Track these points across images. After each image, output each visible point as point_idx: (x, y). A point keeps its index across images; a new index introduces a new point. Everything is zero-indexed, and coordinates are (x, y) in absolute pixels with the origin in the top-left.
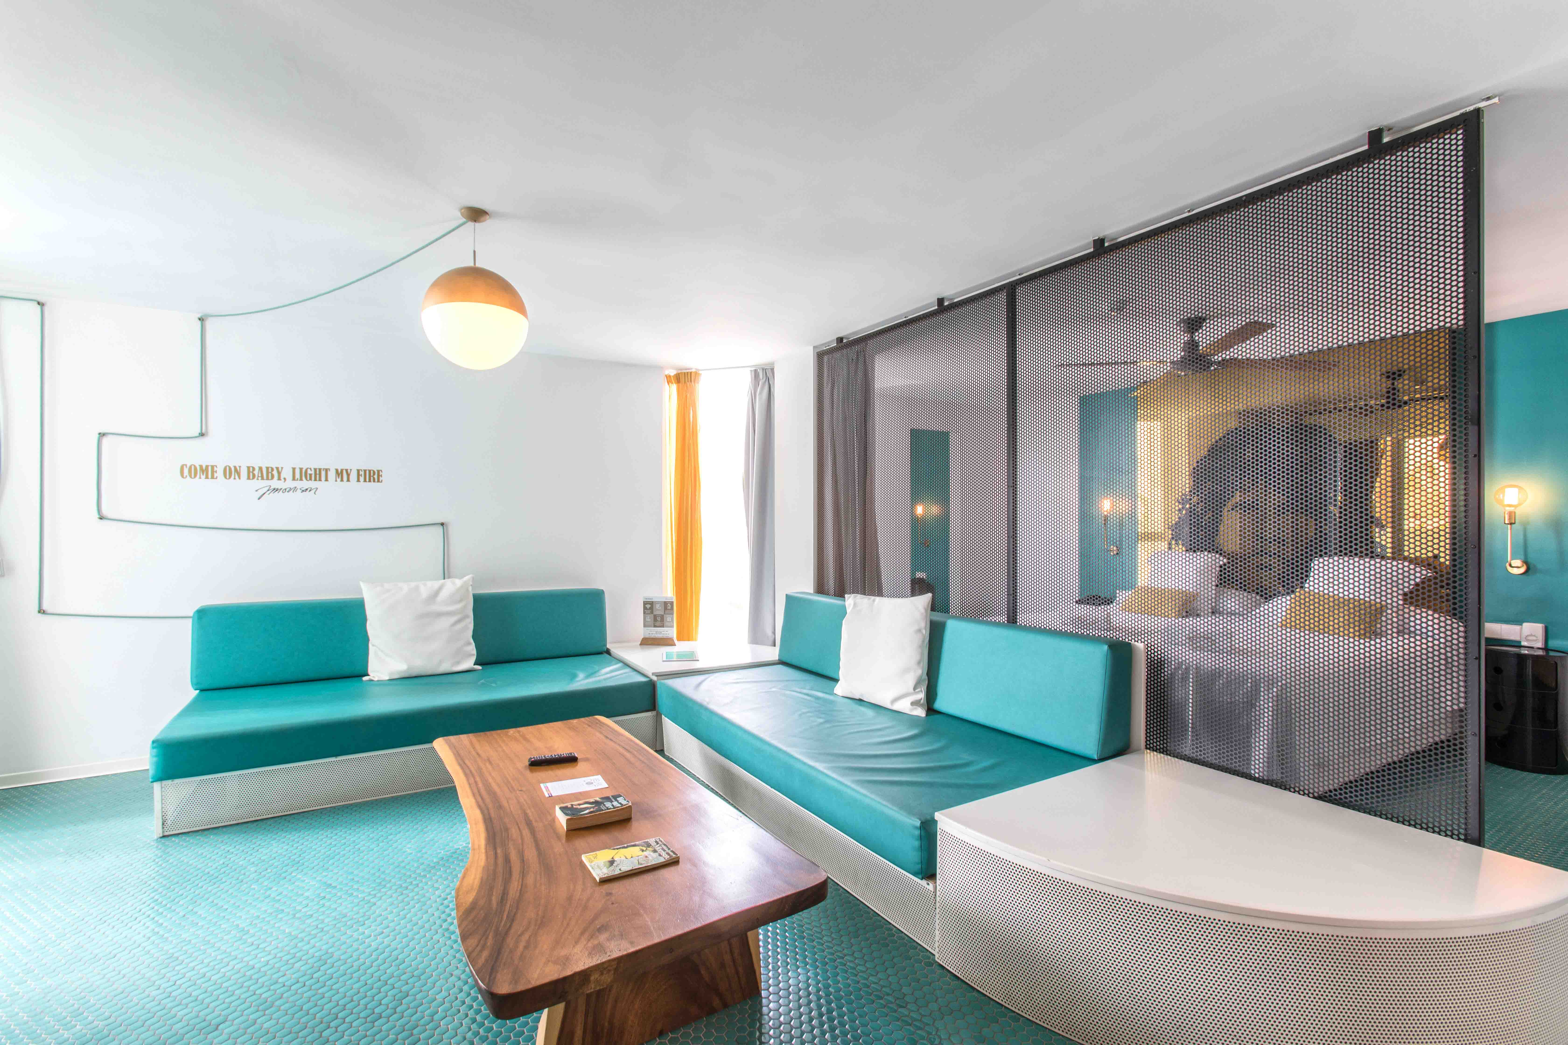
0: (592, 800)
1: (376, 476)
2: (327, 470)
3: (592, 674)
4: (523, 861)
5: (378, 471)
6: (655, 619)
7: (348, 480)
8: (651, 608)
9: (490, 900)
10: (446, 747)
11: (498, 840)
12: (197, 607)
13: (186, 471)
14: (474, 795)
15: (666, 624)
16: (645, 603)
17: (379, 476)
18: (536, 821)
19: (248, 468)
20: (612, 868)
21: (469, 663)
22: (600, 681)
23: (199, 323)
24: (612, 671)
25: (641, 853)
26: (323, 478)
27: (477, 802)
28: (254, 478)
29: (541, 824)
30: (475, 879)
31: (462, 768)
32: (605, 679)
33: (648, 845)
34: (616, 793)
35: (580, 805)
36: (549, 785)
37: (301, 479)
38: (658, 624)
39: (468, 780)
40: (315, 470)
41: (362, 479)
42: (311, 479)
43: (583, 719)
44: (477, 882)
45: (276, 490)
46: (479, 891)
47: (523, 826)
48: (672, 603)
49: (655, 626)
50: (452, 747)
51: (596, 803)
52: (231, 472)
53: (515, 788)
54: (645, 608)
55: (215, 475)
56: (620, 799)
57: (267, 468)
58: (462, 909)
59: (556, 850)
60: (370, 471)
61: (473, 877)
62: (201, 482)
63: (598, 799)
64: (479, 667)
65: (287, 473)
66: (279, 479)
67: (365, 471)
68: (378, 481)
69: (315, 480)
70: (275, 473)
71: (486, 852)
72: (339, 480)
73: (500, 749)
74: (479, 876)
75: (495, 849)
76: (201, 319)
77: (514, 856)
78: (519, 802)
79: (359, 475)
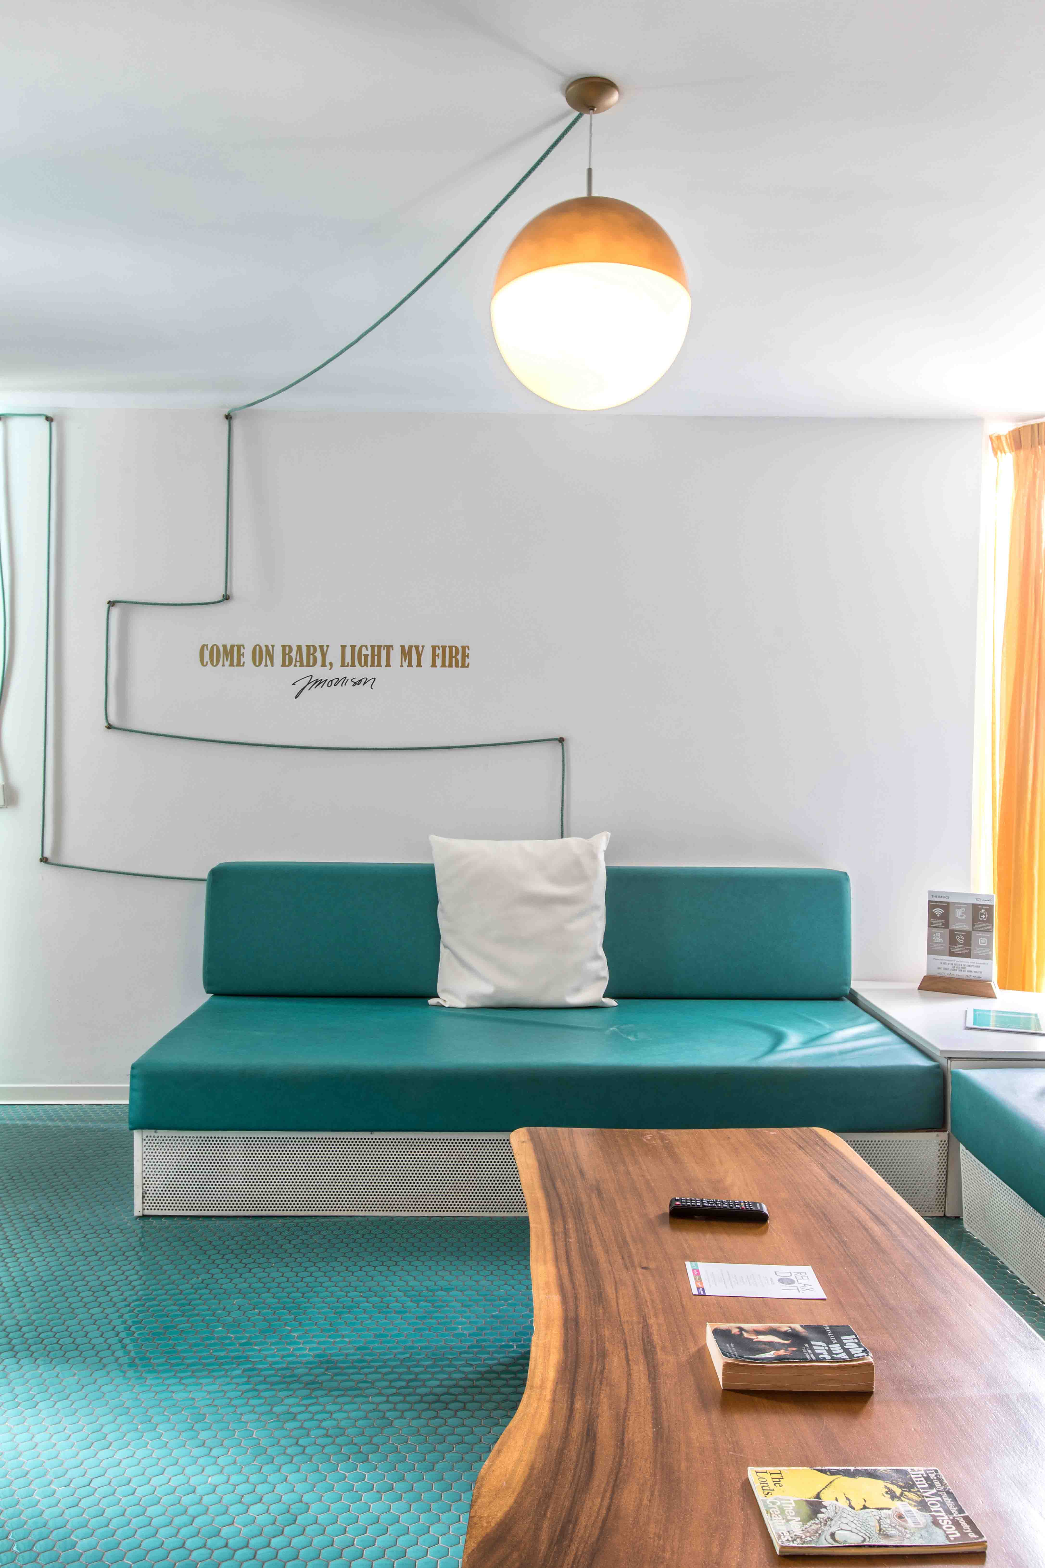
0: (785, 1327)
1: (459, 657)
2: (389, 648)
3: (813, 1040)
4: (621, 1442)
5: (464, 648)
6: (953, 941)
7: (419, 665)
8: (945, 917)
9: (538, 1529)
10: (528, 1147)
11: (581, 1378)
12: (214, 865)
13: (207, 653)
14: (556, 1258)
15: (975, 951)
16: (932, 905)
17: (464, 656)
18: (663, 1348)
19: (284, 647)
20: (812, 1525)
21: (594, 993)
22: (830, 1055)
23: (227, 422)
24: (858, 1037)
25: (886, 1501)
26: (383, 661)
27: (560, 1277)
28: (290, 664)
29: (672, 1359)
30: (519, 1461)
31: (547, 1196)
32: (842, 1053)
33: (909, 1486)
34: (843, 1321)
35: (758, 1332)
36: (701, 1266)
37: (353, 665)
38: (958, 949)
39: (552, 1224)
40: (373, 647)
41: (439, 661)
42: (366, 664)
43: (788, 1130)
44: (521, 1472)
45: (319, 682)
46: (519, 1502)
47: (636, 1354)
48: (989, 909)
49: (952, 954)
50: (539, 1147)
51: (794, 1337)
52: (262, 655)
53: (636, 1260)
54: (932, 915)
55: (242, 660)
56: (849, 1341)
57: (308, 647)
58: (479, 1534)
59: (693, 1435)
60: (451, 648)
61: (516, 1455)
62: (224, 671)
63: (798, 1327)
64: (613, 1003)
65: (334, 655)
66: (324, 665)
67: (444, 648)
68: (463, 666)
69: (372, 665)
70: (318, 654)
71: (554, 1400)
72: (405, 664)
73: (622, 1168)
74: (527, 1457)
75: (572, 1396)
76: (228, 417)
77: (605, 1429)
78: (637, 1294)
79: (434, 656)
